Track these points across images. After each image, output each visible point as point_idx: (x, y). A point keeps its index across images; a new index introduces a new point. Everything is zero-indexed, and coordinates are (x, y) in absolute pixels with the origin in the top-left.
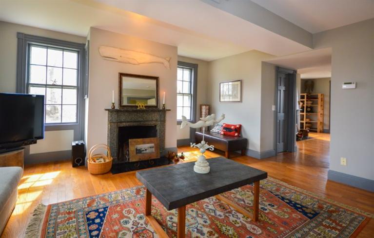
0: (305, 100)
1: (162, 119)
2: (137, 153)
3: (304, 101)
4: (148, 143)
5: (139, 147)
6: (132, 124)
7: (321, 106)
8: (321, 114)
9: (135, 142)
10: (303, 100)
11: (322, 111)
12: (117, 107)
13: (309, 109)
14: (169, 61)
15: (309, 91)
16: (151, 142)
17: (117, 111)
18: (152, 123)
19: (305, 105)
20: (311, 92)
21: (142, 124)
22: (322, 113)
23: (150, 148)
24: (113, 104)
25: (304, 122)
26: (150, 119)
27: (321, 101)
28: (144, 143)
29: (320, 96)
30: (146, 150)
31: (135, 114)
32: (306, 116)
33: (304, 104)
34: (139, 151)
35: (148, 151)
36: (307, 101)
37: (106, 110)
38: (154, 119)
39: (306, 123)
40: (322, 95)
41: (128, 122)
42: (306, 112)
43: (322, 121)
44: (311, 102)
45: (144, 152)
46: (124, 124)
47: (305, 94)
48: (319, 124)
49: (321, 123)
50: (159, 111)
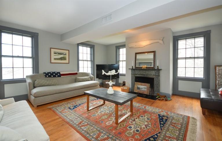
1: (157, 75)
2: (137, 89)
4: (143, 86)
5: (139, 86)
6: (141, 76)
9: (137, 84)
12: (134, 68)
14: (163, 40)
16: (145, 85)
17: (134, 70)
18: (151, 76)
21: (145, 76)
23: (144, 88)
24: (133, 66)
26: (150, 74)
28: (141, 85)
30: (142, 89)
31: (142, 71)
34: (138, 88)
35: (143, 89)
37: (129, 69)
38: (152, 74)
41: (139, 75)
45: (141, 89)
46: (137, 76)
50: (155, 70)
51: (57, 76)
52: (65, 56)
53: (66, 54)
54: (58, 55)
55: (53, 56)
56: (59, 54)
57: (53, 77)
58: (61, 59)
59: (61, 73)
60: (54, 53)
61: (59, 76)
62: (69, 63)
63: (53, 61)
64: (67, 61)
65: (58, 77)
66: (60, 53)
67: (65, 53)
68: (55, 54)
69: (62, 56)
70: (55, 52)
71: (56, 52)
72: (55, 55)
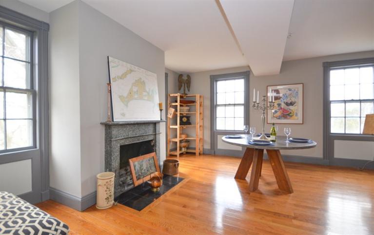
0: (178, 104)
3: (177, 106)
7: (200, 113)
8: (200, 126)
10: (176, 104)
11: (202, 121)
13: (185, 120)
15: (184, 90)
19: (178, 114)
20: (187, 92)
22: (201, 124)
25: (177, 140)
27: (200, 105)
29: (198, 99)
32: (180, 130)
33: (176, 110)
36: (181, 106)
39: (181, 141)
40: (200, 97)
42: (181, 124)
43: (201, 137)
44: (188, 108)
47: (178, 95)
48: (198, 141)
49: (200, 139)
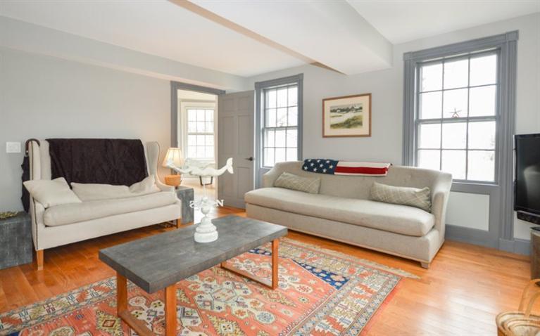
51: (325, 171)
52: (357, 114)
53: (361, 108)
54: (339, 114)
55: (330, 119)
56: (342, 110)
57: (317, 172)
58: (348, 124)
59: (340, 165)
60: (332, 111)
61: (330, 172)
62: (369, 135)
63: (329, 131)
64: (363, 130)
65: (327, 173)
66: (346, 108)
67: (358, 104)
68: (334, 114)
69: (350, 115)
70: (332, 109)
71: (336, 109)
72: (333, 117)
